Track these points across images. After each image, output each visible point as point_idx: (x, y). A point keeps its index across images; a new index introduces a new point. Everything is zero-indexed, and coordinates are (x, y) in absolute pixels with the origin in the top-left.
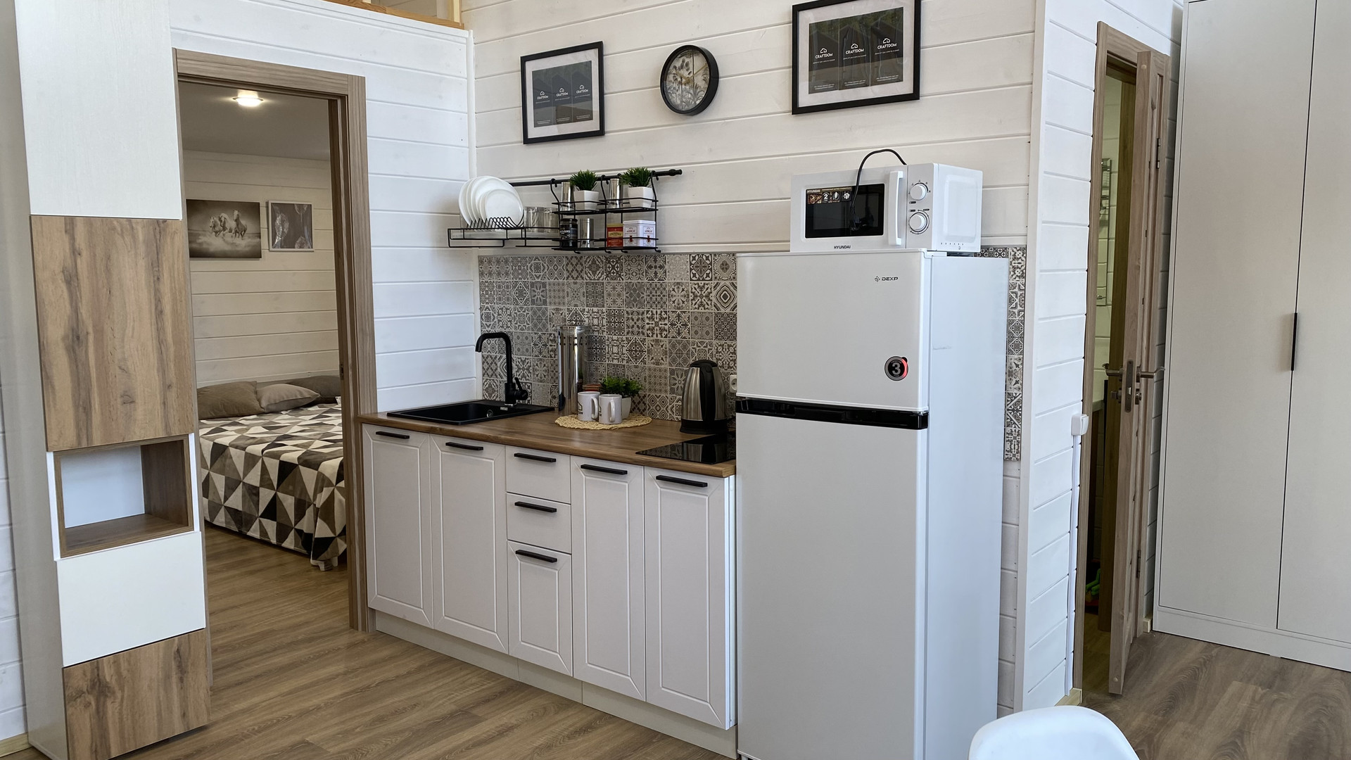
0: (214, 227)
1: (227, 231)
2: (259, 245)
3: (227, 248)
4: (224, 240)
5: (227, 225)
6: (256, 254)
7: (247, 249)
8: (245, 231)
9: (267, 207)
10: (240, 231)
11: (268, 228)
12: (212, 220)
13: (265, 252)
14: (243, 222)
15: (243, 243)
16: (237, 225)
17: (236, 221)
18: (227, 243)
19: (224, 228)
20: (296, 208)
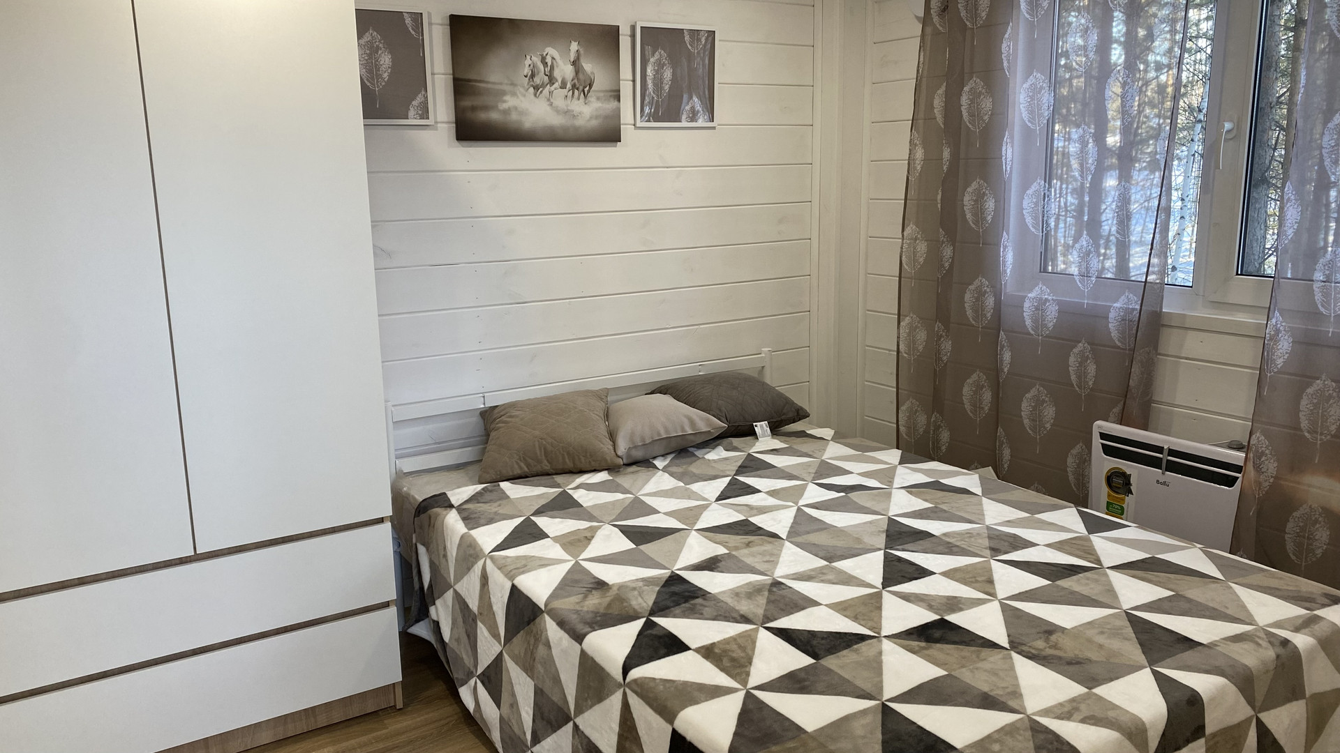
0: (533, 76)
1: (557, 85)
2: (617, 114)
3: (555, 120)
4: (551, 104)
5: (557, 74)
6: (609, 135)
7: (594, 123)
8: (591, 86)
9: (633, 36)
10: (582, 86)
11: (634, 81)
12: (528, 62)
13: (627, 131)
14: (588, 66)
15: (587, 112)
16: (577, 72)
17: (574, 63)
18: (557, 111)
19: (552, 80)
20: (687, 38)
